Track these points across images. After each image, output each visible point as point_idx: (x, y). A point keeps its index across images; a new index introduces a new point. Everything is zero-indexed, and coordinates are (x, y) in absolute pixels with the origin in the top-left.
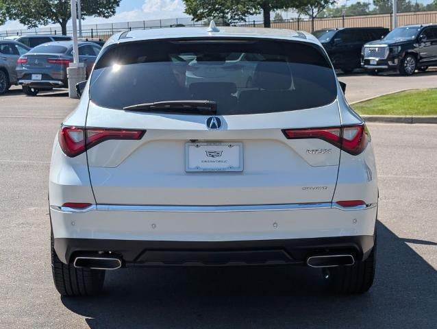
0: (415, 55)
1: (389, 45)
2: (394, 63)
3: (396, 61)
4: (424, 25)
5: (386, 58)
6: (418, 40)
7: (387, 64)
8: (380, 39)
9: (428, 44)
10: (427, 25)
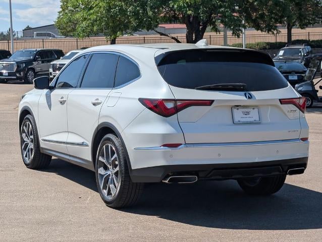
0: (33, 69)
1: (17, 63)
2: (20, 75)
3: (22, 73)
4: (38, 49)
5: (15, 71)
6: (35, 60)
7: (16, 76)
8: (7, 58)
9: (40, 62)
10: (40, 49)
